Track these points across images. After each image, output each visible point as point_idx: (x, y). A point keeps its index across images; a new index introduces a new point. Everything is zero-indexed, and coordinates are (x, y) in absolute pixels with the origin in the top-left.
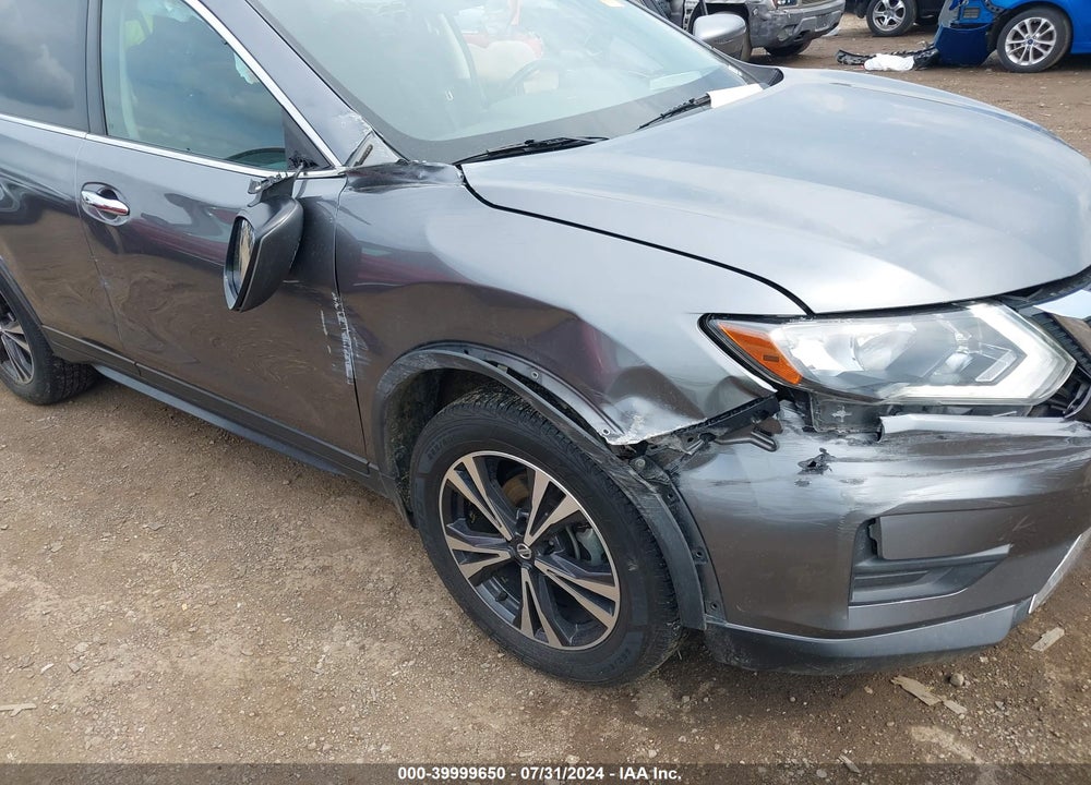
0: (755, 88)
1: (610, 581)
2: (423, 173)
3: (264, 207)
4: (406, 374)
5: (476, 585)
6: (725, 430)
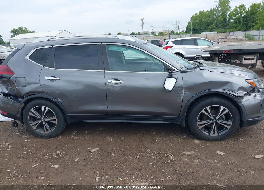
5: (201, 130)
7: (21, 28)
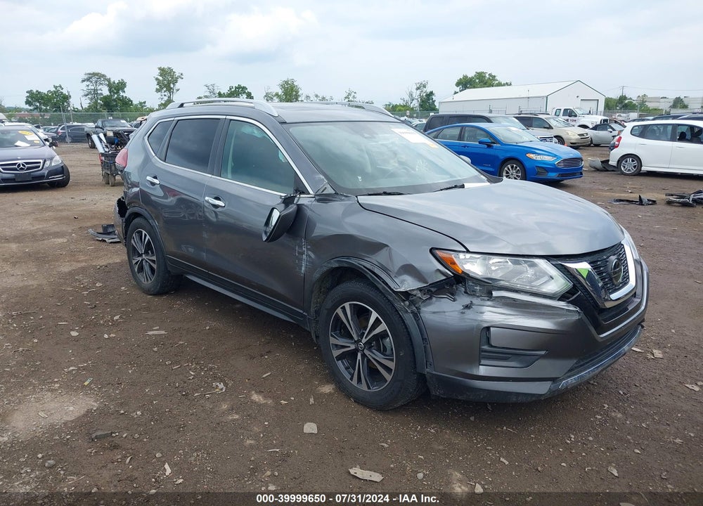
0: (489, 184)
1: (392, 360)
2: (343, 198)
3: (283, 205)
4: (325, 269)
5: (337, 360)
6: (436, 289)
7: (480, 75)
